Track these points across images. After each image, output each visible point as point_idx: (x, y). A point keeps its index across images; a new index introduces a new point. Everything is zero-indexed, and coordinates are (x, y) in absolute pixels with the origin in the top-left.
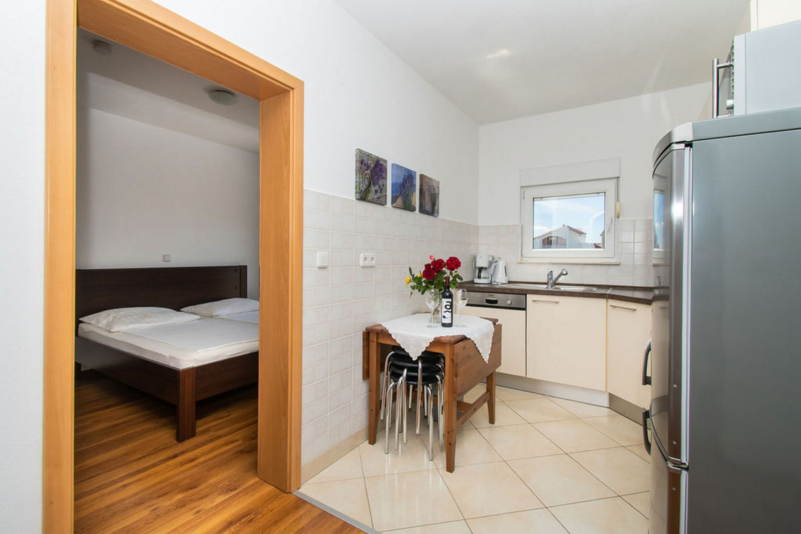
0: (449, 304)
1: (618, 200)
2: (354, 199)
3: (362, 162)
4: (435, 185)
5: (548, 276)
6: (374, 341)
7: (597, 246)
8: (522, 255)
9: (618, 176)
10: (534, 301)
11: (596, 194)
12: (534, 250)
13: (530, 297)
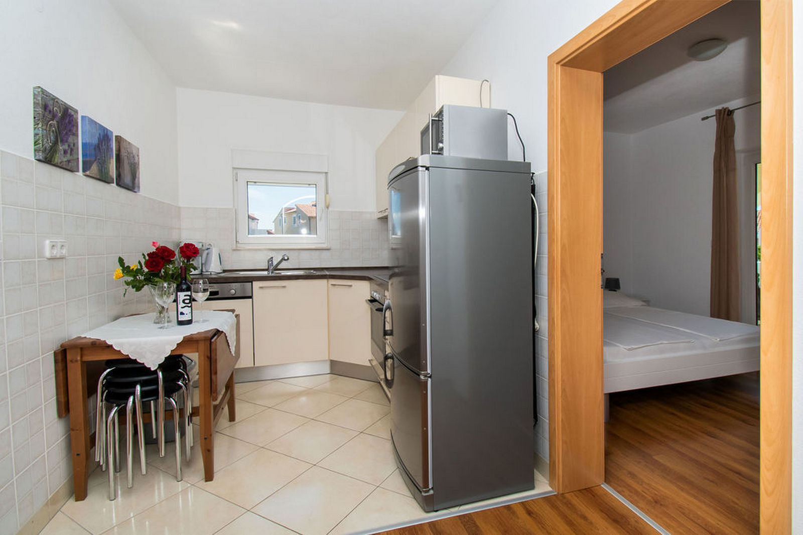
0: (188, 297)
1: (327, 193)
2: (34, 160)
3: (45, 107)
5: (268, 262)
6: (77, 361)
8: (236, 242)
9: (326, 171)
10: (261, 288)
11: (307, 186)
12: (250, 236)
13: (256, 284)
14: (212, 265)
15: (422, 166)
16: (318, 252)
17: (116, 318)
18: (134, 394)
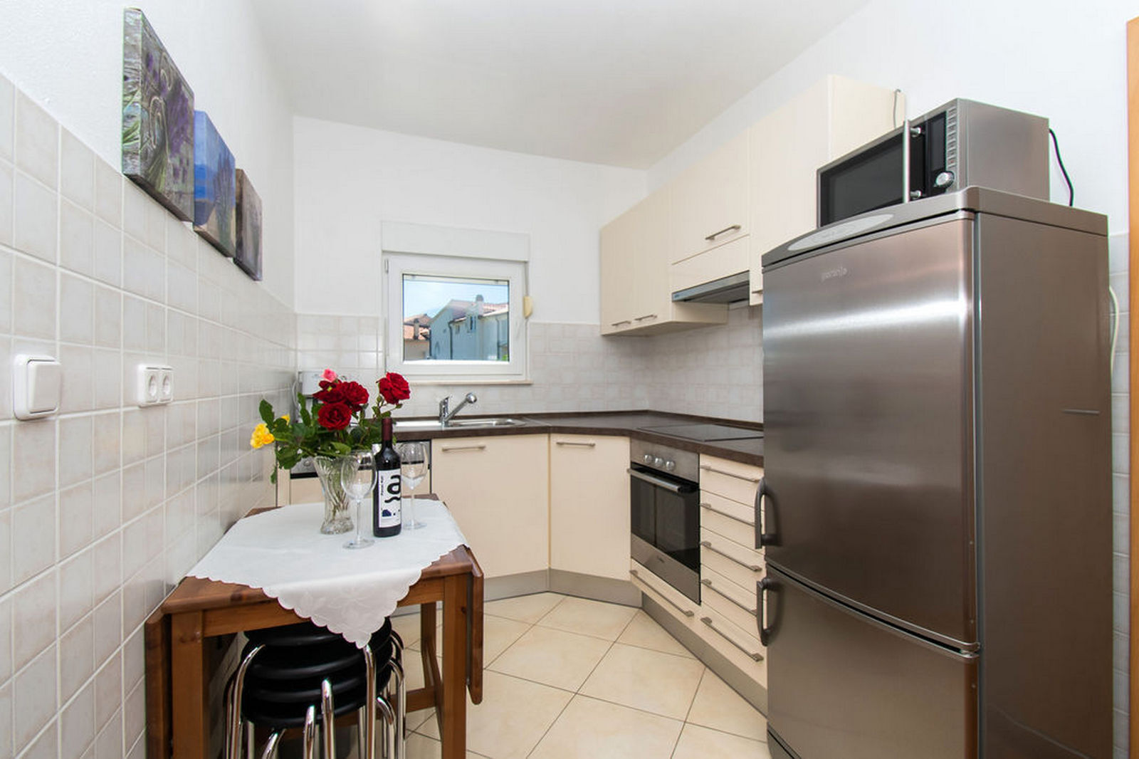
1: (527, 294)
2: (121, 175)
4: (257, 204)
5: (441, 406)
9: (526, 260)
10: (445, 450)
11: (493, 282)
12: (405, 363)
13: (438, 445)
16: (511, 390)
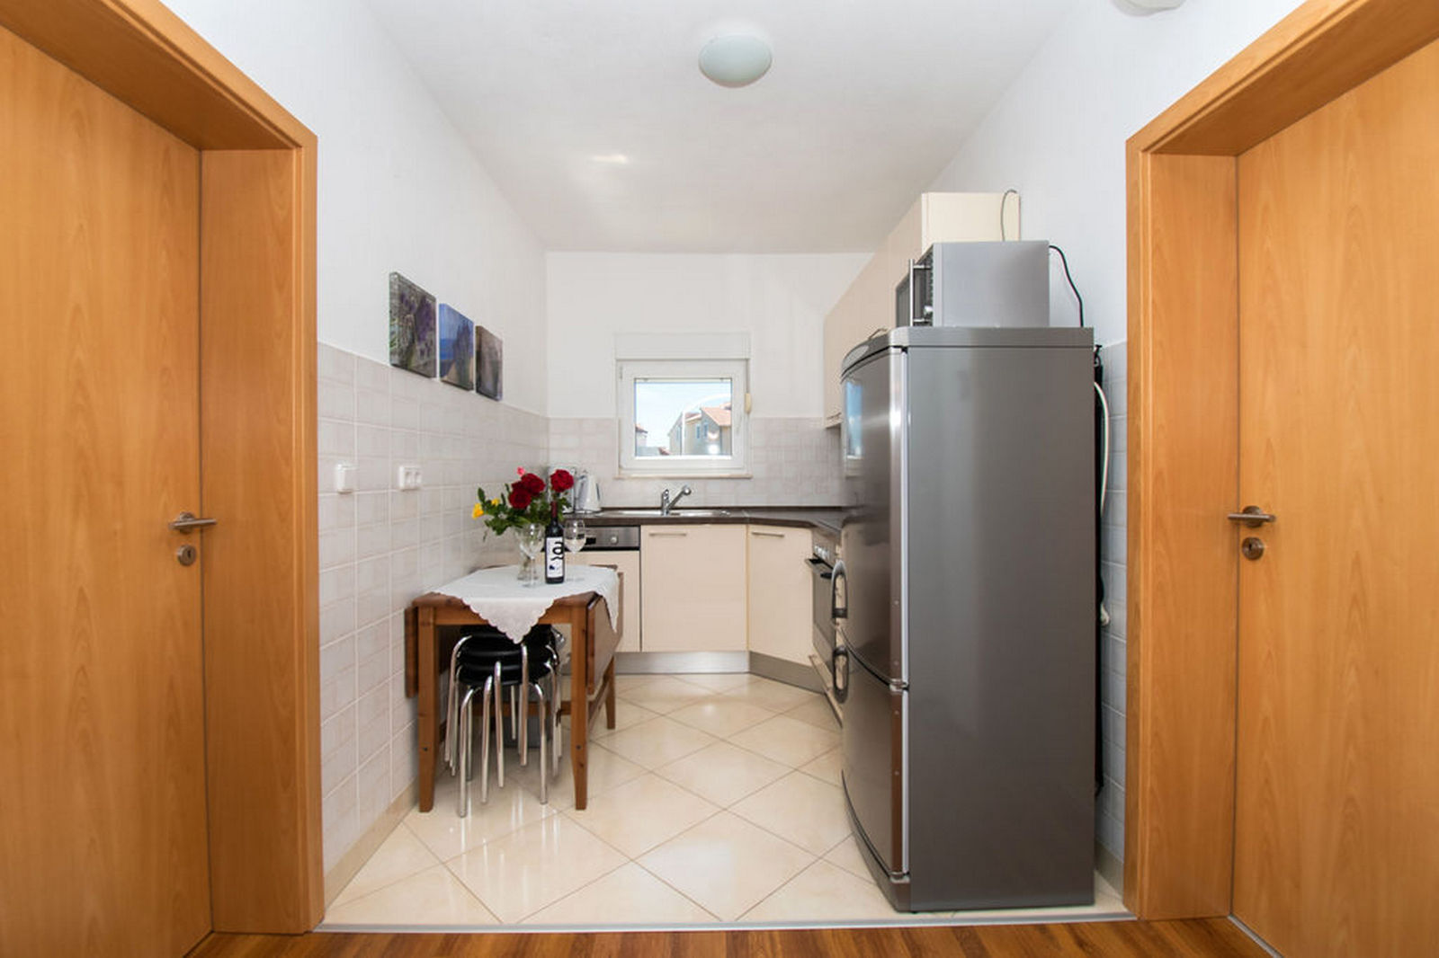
0: (560, 545)
1: (748, 390)
2: (389, 365)
3: (402, 297)
4: (497, 345)
5: (662, 497)
6: (429, 624)
7: (663, 453)
8: (620, 467)
9: (747, 357)
10: (652, 535)
11: (719, 381)
12: (638, 458)
13: (646, 529)
14: (588, 500)
15: (895, 347)
16: (732, 483)
17: (473, 570)
18: (492, 673)
